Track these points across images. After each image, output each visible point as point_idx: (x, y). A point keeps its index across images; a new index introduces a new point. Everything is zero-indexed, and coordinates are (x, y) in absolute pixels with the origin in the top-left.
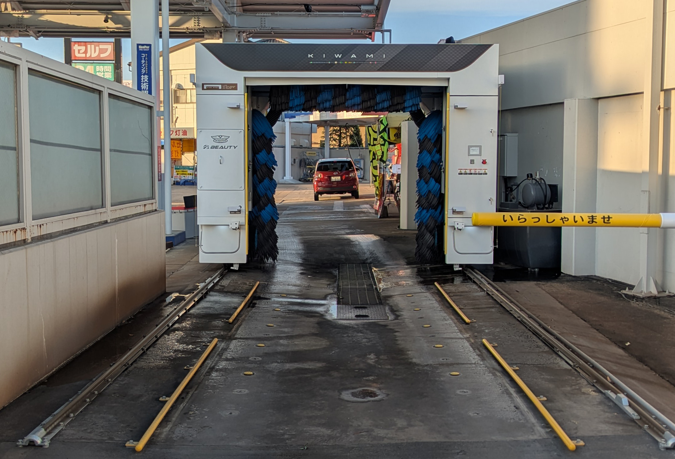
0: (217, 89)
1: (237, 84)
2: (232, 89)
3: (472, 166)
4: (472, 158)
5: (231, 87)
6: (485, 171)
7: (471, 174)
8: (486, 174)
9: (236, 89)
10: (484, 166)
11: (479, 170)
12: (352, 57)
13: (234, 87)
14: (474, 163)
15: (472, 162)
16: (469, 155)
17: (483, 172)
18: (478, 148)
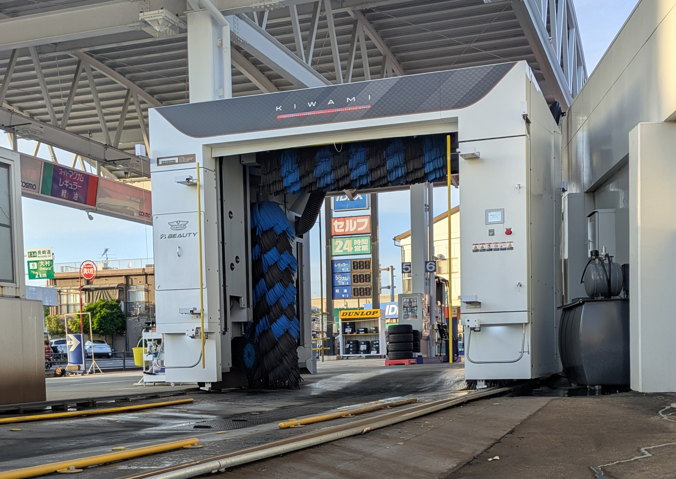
0: (174, 163)
1: (195, 155)
2: (190, 161)
3: (492, 239)
4: (491, 227)
5: (188, 159)
6: (510, 245)
7: (491, 250)
8: (512, 248)
9: (194, 161)
10: (509, 238)
11: (502, 244)
12: (329, 103)
13: (191, 158)
14: (493, 235)
15: (491, 233)
16: (487, 223)
17: (507, 246)
18: (500, 213)
